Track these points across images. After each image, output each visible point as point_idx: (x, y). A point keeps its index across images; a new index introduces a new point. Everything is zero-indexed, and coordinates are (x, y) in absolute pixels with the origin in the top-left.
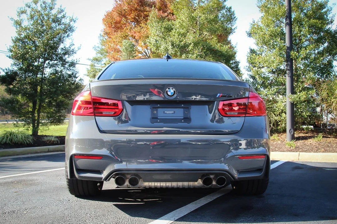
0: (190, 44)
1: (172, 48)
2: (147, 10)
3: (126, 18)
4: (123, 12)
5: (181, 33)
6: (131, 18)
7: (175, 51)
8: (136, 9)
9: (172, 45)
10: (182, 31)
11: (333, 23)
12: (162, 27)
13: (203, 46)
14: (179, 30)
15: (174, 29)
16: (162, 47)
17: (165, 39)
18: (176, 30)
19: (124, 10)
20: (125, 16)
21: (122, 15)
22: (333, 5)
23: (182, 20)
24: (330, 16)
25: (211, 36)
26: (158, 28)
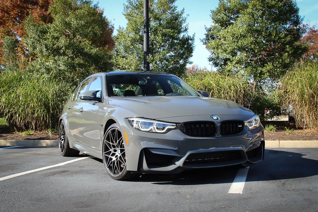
0: (62, 47)
1: (46, 50)
2: (30, 7)
3: (8, 14)
4: (6, 9)
5: (54, 36)
6: (15, 14)
7: (49, 53)
8: (18, 6)
9: (46, 47)
10: (56, 35)
11: (187, 31)
12: (37, 30)
13: (73, 49)
14: (53, 34)
15: (49, 33)
16: (38, 49)
17: (40, 42)
18: (50, 33)
19: (7, 6)
20: (7, 12)
21: (4, 11)
22: (187, 16)
23: (56, 25)
24: (184, 25)
25: (84, 39)
26: (34, 31)
